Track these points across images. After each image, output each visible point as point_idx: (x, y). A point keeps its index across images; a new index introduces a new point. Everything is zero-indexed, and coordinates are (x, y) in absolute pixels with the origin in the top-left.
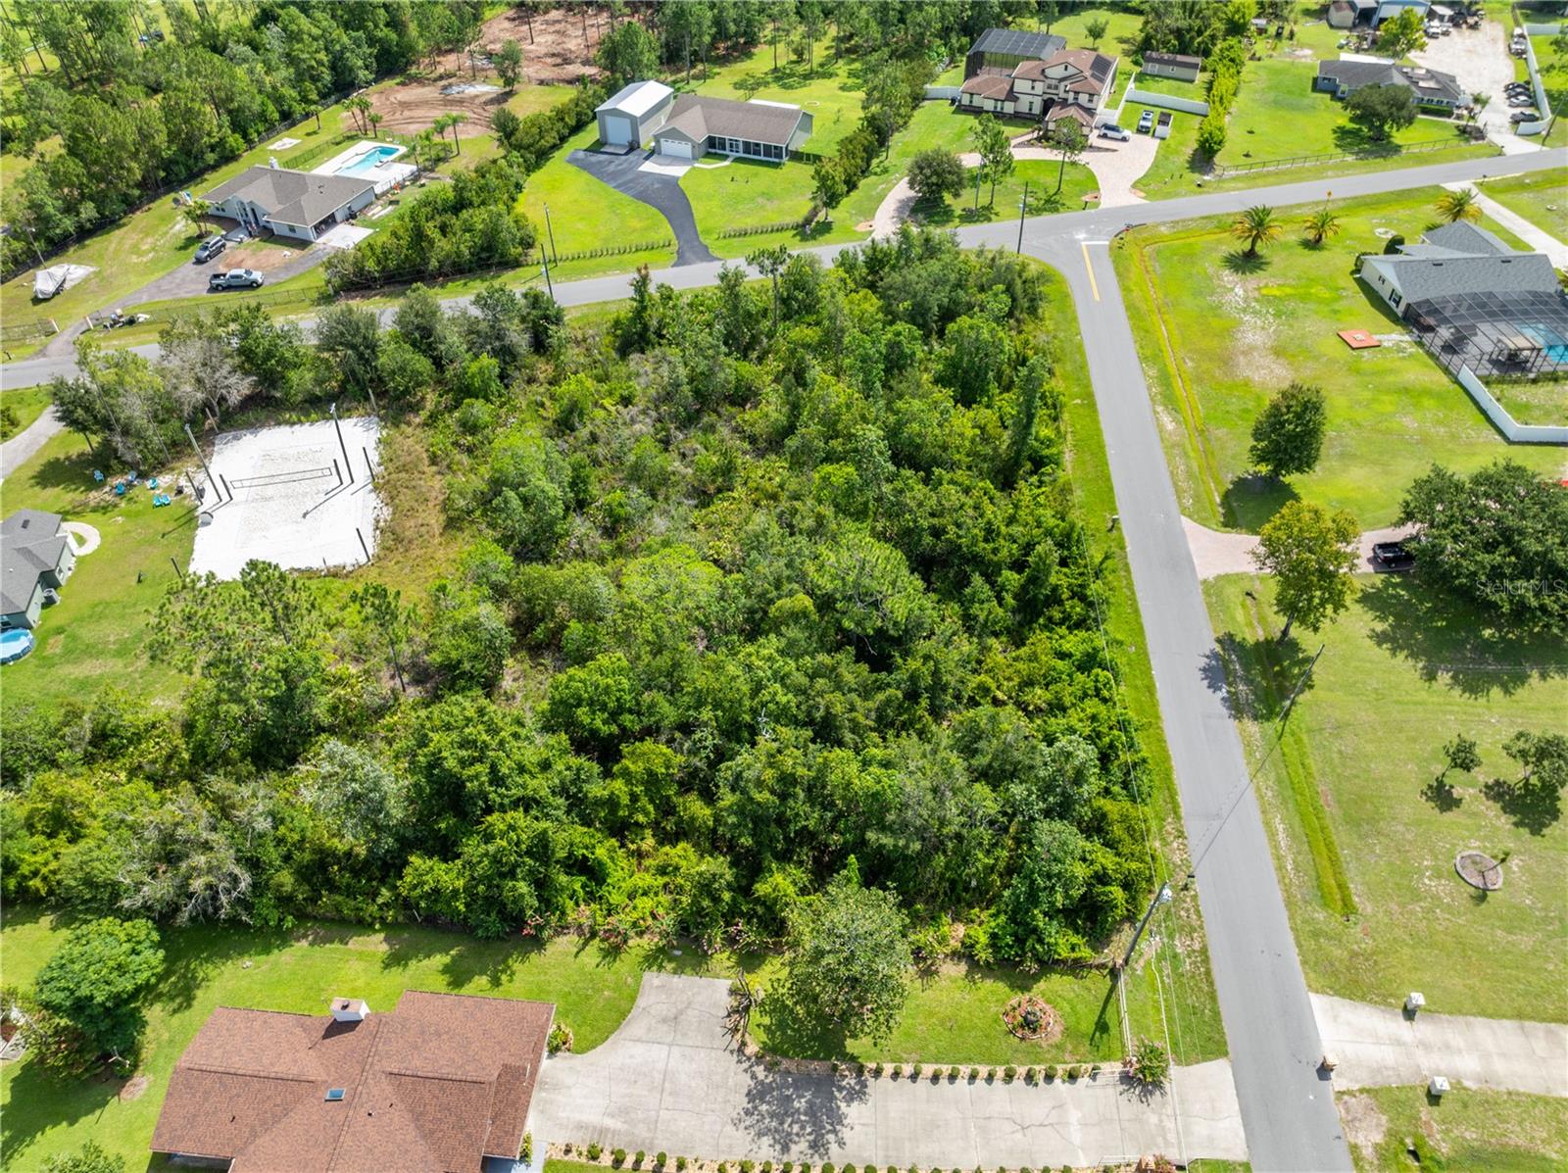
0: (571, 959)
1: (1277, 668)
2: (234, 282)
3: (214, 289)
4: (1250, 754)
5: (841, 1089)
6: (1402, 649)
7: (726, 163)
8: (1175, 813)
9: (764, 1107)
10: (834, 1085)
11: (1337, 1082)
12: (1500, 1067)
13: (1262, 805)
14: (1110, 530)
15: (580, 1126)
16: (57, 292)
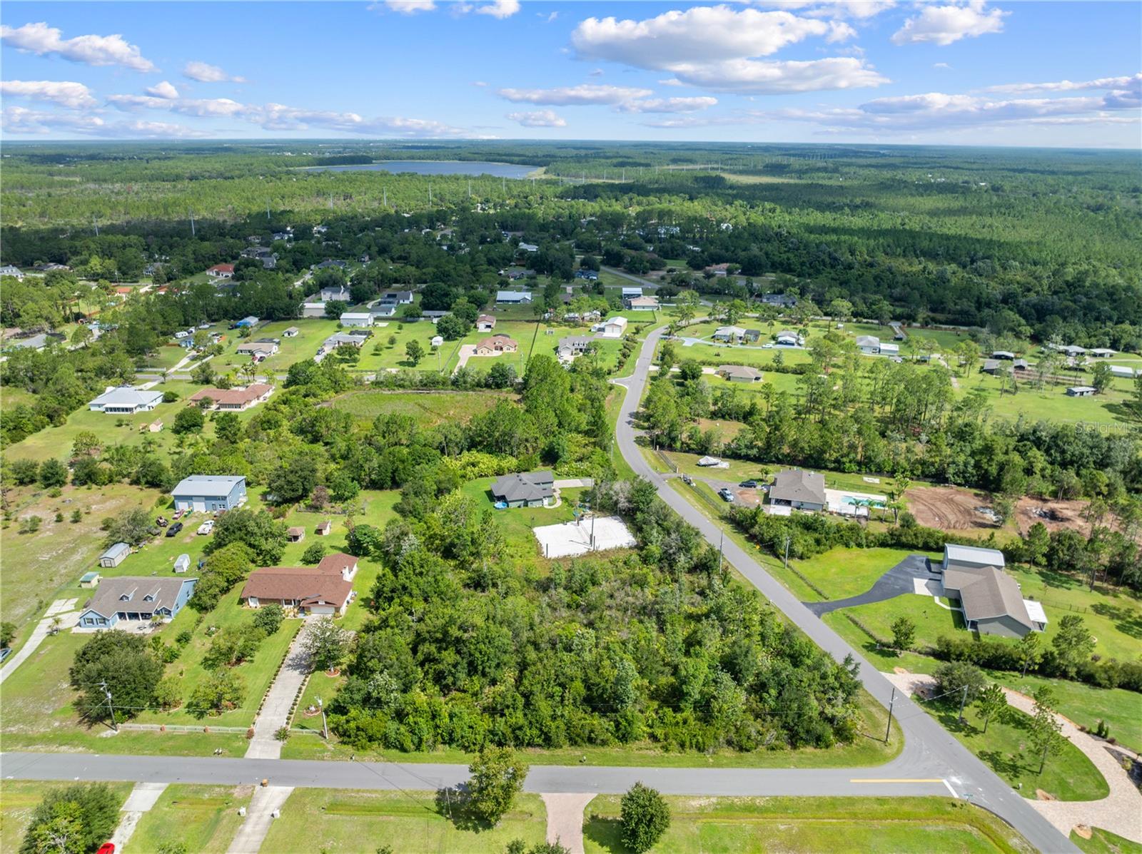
1: (472, 818)
2: (724, 494)
3: (719, 492)
4: (416, 792)
5: (305, 670)
7: (948, 608)
9: (304, 656)
11: (258, 787)
12: (243, 839)
13: (386, 791)
14: (581, 762)
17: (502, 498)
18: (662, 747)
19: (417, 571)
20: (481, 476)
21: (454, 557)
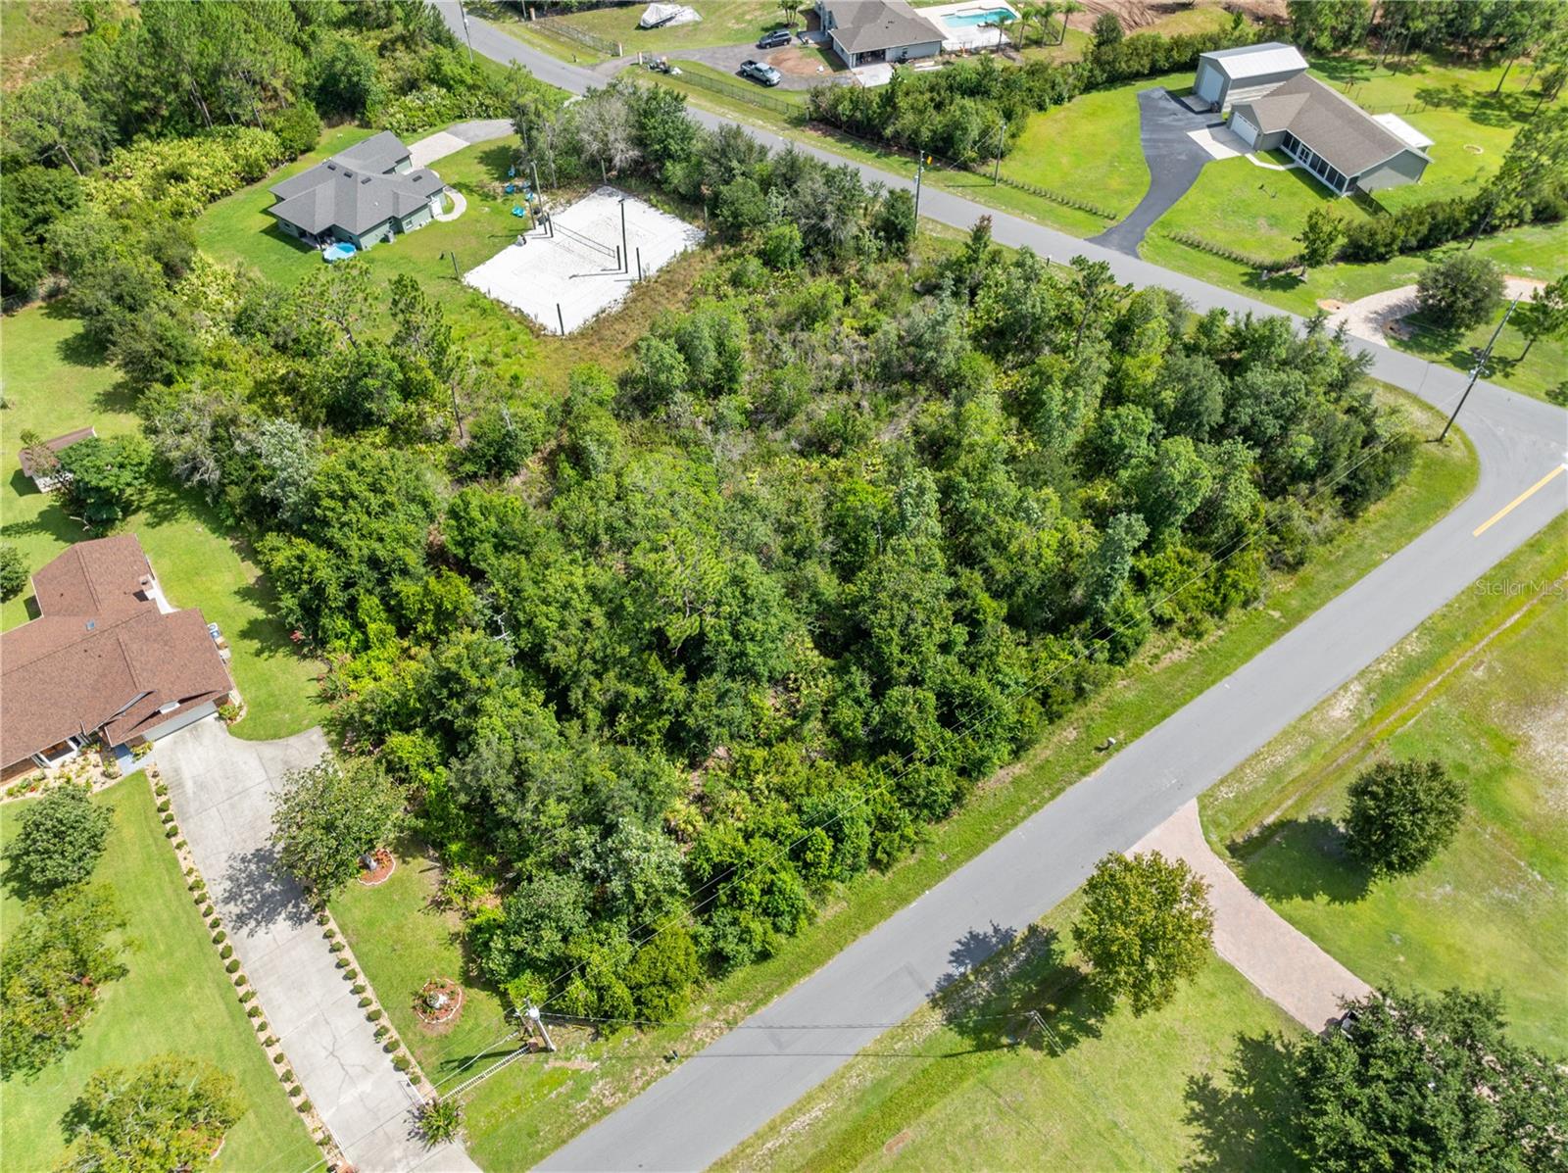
0: (304, 679)
1: (1052, 1007)
2: (756, 73)
3: (742, 73)
4: (893, 1037)
5: (296, 906)
6: (1209, 1124)
7: (1281, 168)
8: (756, 1006)
9: (253, 867)
10: (296, 899)
13: (832, 1081)
14: (1099, 750)
15: (177, 771)
16: (656, 26)
17: (332, 234)
18: (1185, 634)
19: (375, 508)
20: (214, 198)
21: (370, 421)
